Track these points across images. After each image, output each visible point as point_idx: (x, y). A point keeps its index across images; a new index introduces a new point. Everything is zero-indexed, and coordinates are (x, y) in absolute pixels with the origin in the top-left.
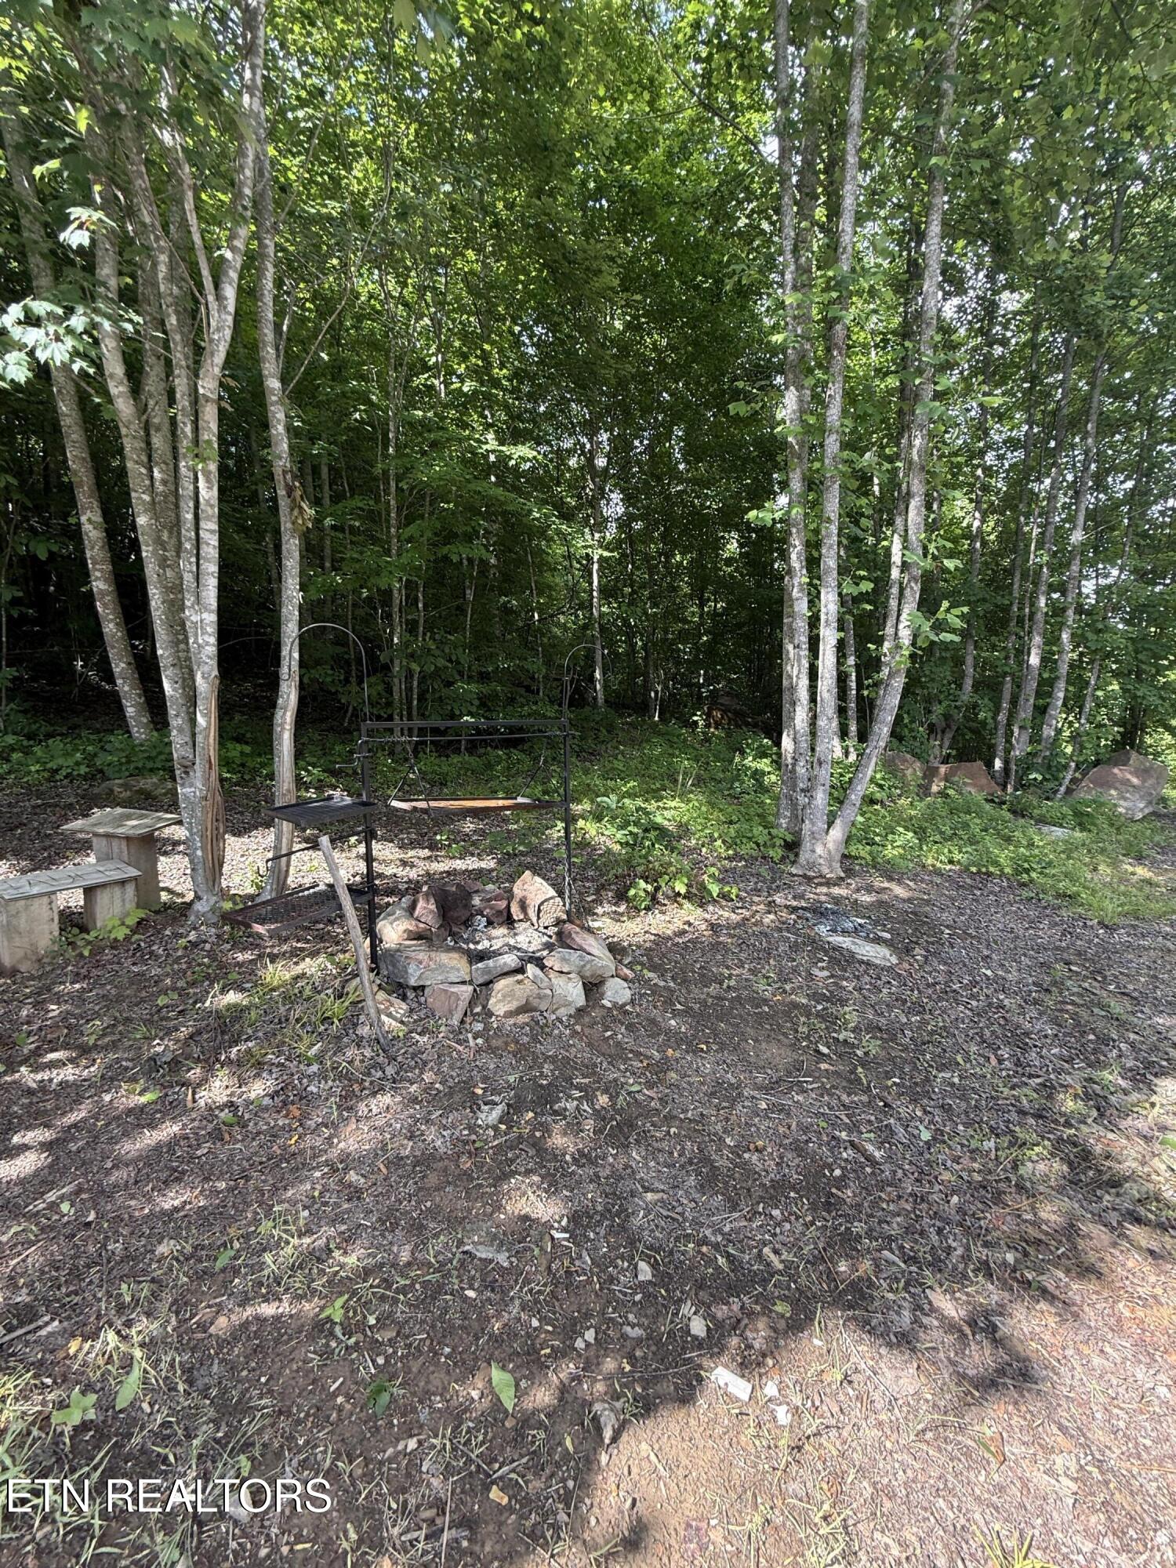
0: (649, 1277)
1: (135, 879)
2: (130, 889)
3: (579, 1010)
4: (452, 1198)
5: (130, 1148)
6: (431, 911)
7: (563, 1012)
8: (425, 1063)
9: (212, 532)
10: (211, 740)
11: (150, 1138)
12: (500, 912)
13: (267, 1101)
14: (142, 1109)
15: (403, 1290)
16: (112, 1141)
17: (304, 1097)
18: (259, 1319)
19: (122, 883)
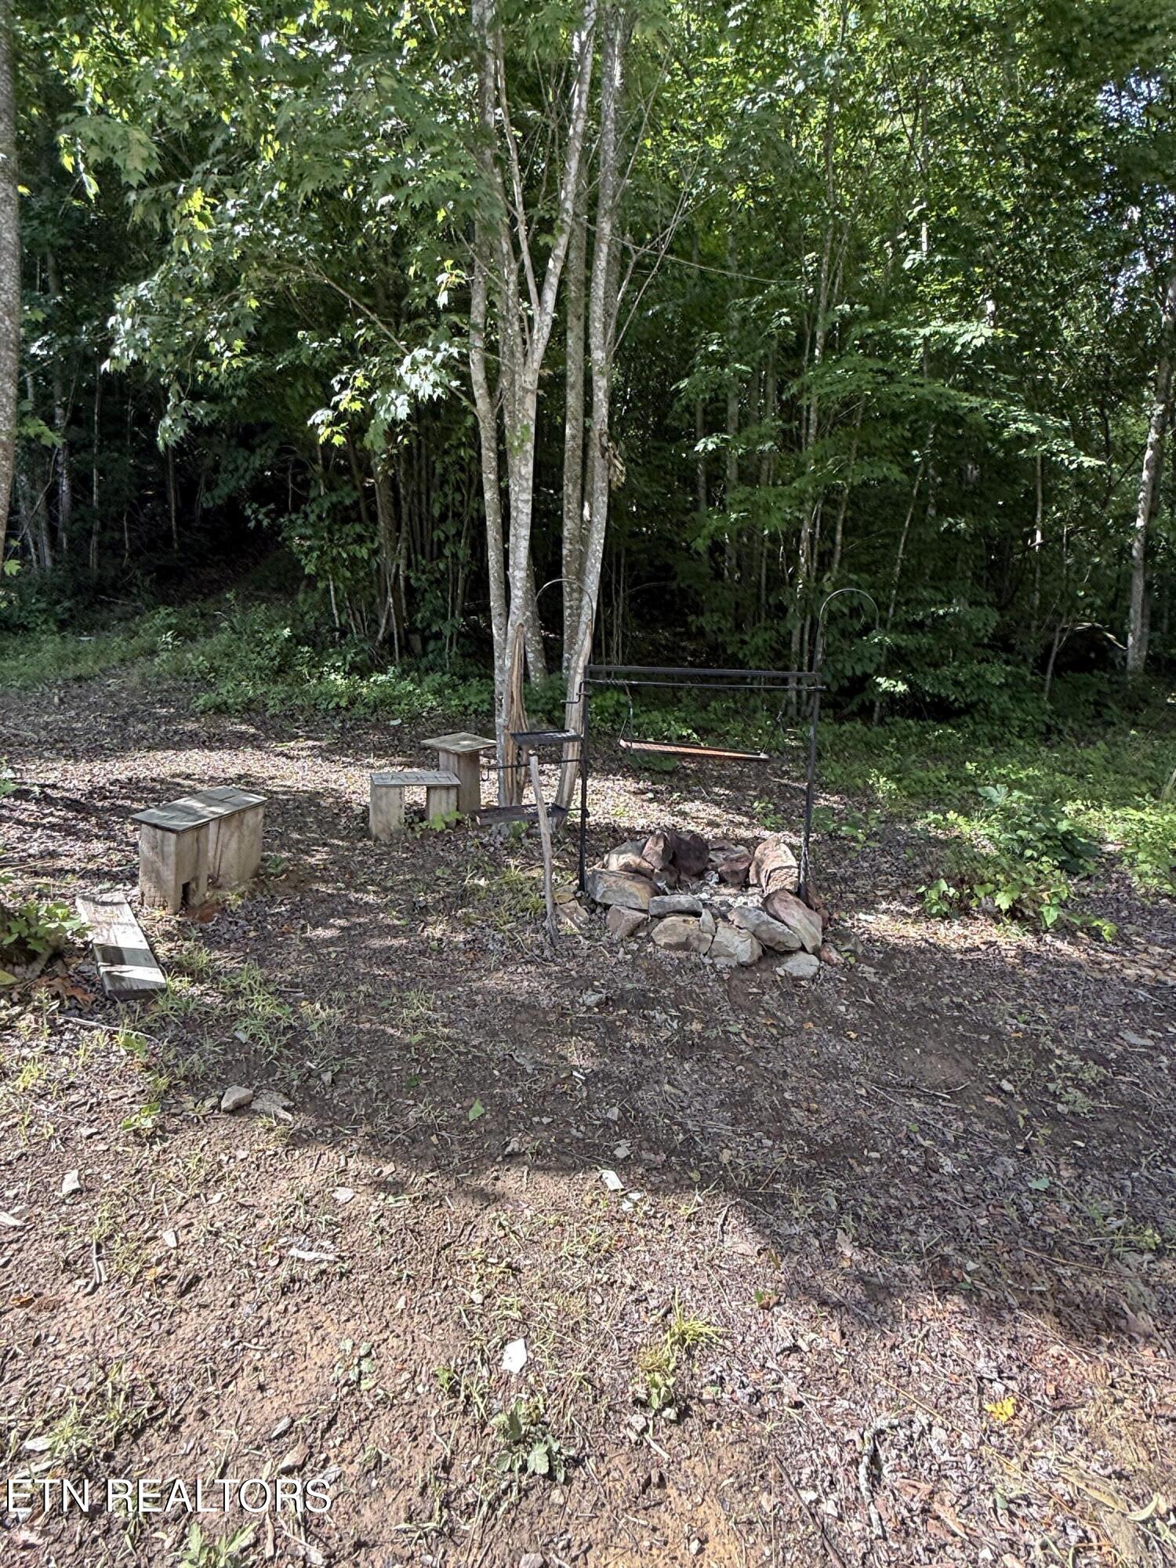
0: (615, 1118)
1: (457, 787)
2: (453, 794)
3: (743, 966)
4: (528, 1031)
5: (376, 943)
6: (657, 853)
7: (721, 961)
8: (575, 956)
9: (526, 502)
10: (514, 678)
11: (389, 942)
12: (735, 873)
13: (461, 945)
14: (395, 927)
15: (459, 1053)
16: (372, 936)
17: (485, 950)
18: (384, 1032)
19: (448, 788)
